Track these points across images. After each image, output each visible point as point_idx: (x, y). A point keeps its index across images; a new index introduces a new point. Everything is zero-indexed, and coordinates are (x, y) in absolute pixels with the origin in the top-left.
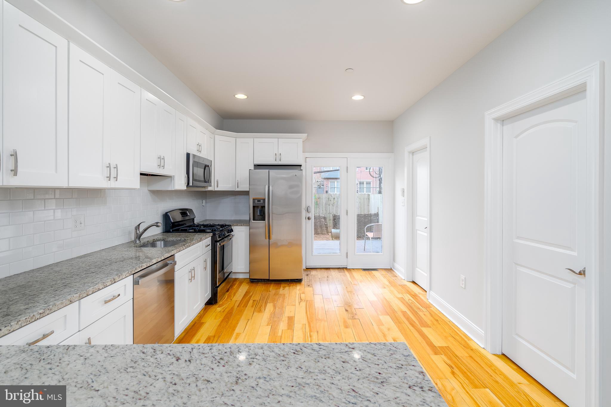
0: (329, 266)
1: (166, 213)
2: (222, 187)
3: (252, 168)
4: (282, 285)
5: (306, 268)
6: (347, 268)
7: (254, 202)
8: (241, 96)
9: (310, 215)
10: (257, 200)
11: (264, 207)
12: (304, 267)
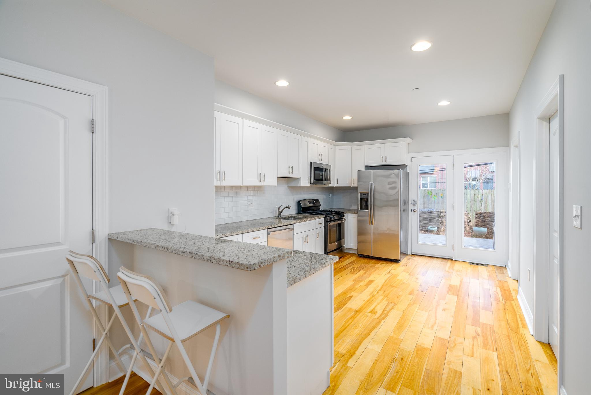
0: (434, 255)
1: (299, 201)
2: (342, 184)
3: (363, 169)
4: (382, 262)
5: (412, 254)
6: (453, 259)
7: (361, 195)
8: (347, 118)
9: (415, 208)
10: (363, 194)
11: (368, 199)
12: (410, 253)
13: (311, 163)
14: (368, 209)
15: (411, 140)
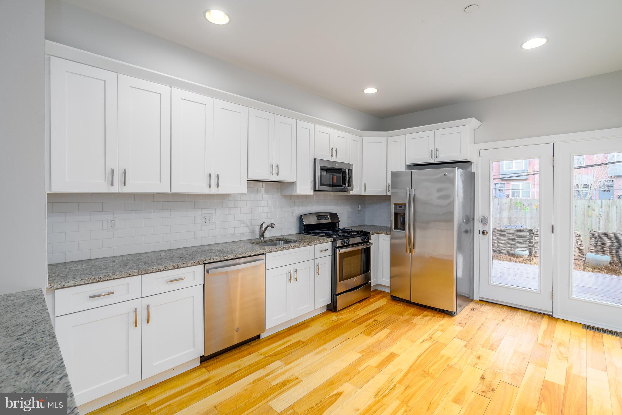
0: (518, 305)
1: (301, 216)
2: (370, 192)
3: (403, 168)
4: (425, 313)
5: (480, 300)
6: (551, 316)
7: (395, 208)
8: (370, 91)
9: (486, 228)
10: (398, 206)
11: (405, 214)
12: (476, 298)
13: (315, 161)
14: (405, 230)
15: (479, 123)
